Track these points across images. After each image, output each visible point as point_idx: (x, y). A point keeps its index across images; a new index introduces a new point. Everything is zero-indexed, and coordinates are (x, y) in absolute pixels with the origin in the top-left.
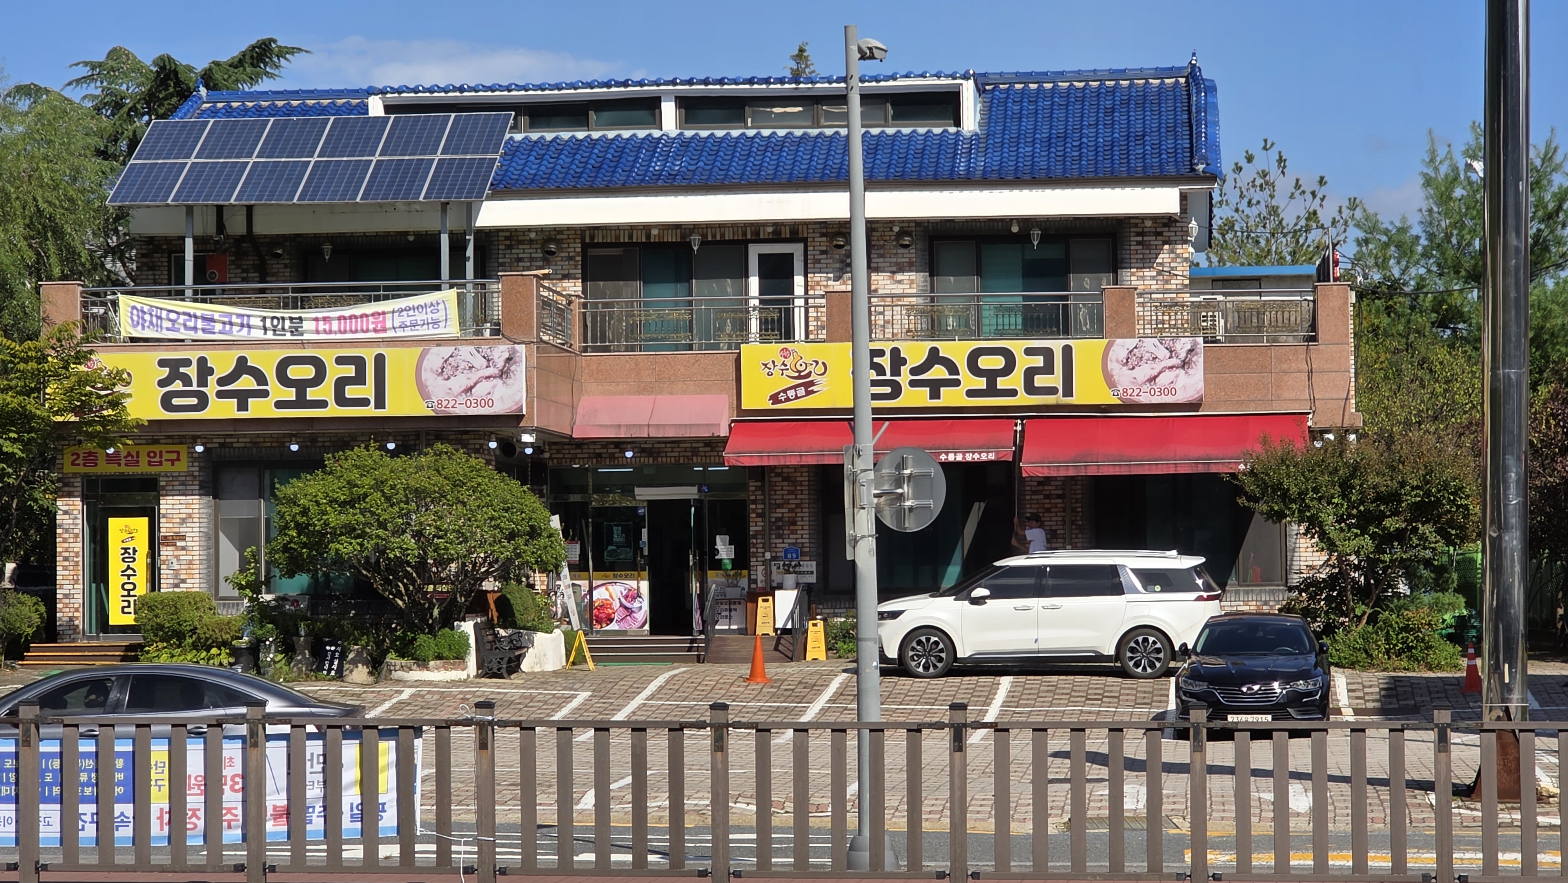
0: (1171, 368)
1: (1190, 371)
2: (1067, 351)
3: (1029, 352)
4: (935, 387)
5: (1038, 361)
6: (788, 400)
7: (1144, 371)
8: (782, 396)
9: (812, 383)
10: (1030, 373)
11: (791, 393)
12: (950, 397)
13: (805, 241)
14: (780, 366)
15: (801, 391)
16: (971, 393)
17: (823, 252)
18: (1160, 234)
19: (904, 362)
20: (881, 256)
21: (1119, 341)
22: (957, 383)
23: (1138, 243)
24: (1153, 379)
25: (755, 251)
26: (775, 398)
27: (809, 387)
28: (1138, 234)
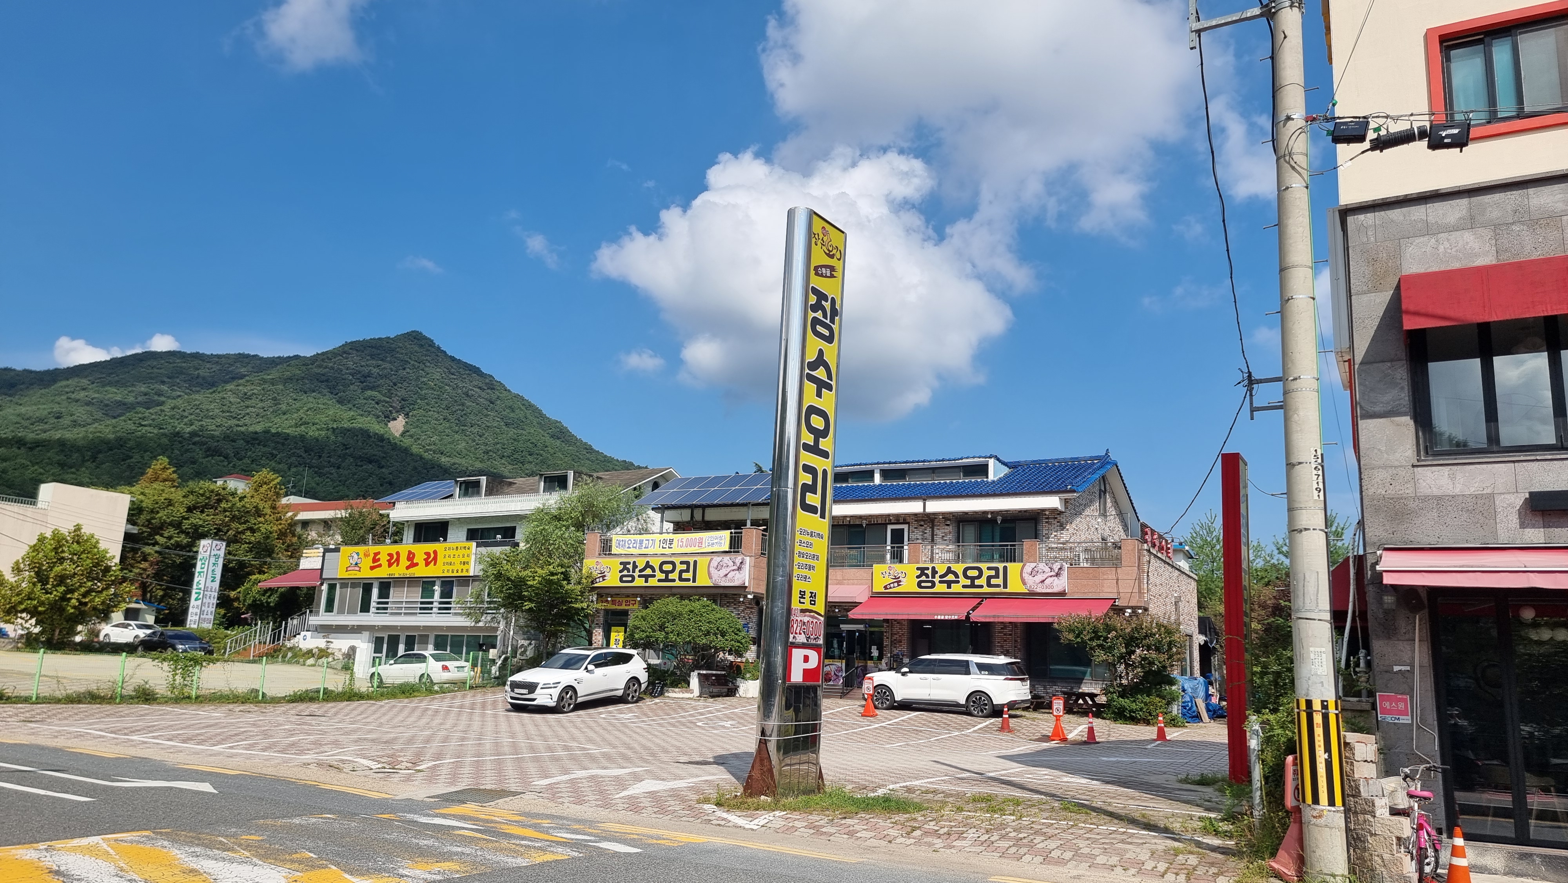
0: (1051, 576)
1: (1060, 578)
2: (1005, 568)
3: (989, 568)
4: (949, 584)
5: (993, 573)
6: (891, 588)
7: (1040, 578)
8: (888, 587)
9: (900, 581)
10: (989, 578)
11: (892, 585)
12: (956, 588)
13: (908, 523)
14: (887, 573)
15: (896, 584)
16: (964, 587)
17: (916, 528)
18: (1056, 518)
19: (937, 572)
20: (939, 529)
21: (1028, 564)
22: (958, 582)
23: (1046, 522)
24: (1043, 581)
25: (890, 528)
26: (886, 588)
27: (899, 583)
28: (1047, 518)
